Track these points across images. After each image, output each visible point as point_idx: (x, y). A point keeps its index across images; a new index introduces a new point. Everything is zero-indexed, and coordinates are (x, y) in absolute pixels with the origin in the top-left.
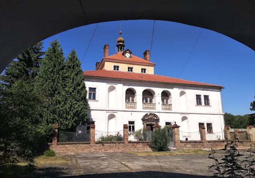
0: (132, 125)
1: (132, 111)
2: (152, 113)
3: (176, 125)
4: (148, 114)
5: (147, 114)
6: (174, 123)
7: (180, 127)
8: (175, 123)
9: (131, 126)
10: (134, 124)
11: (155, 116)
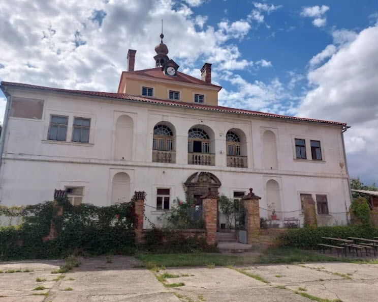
0: (163, 196)
1: (166, 168)
2: (207, 172)
3: (253, 195)
4: (199, 174)
5: (197, 173)
6: (249, 192)
7: (260, 198)
8: (251, 190)
9: (162, 198)
10: (169, 194)
11: (212, 177)
